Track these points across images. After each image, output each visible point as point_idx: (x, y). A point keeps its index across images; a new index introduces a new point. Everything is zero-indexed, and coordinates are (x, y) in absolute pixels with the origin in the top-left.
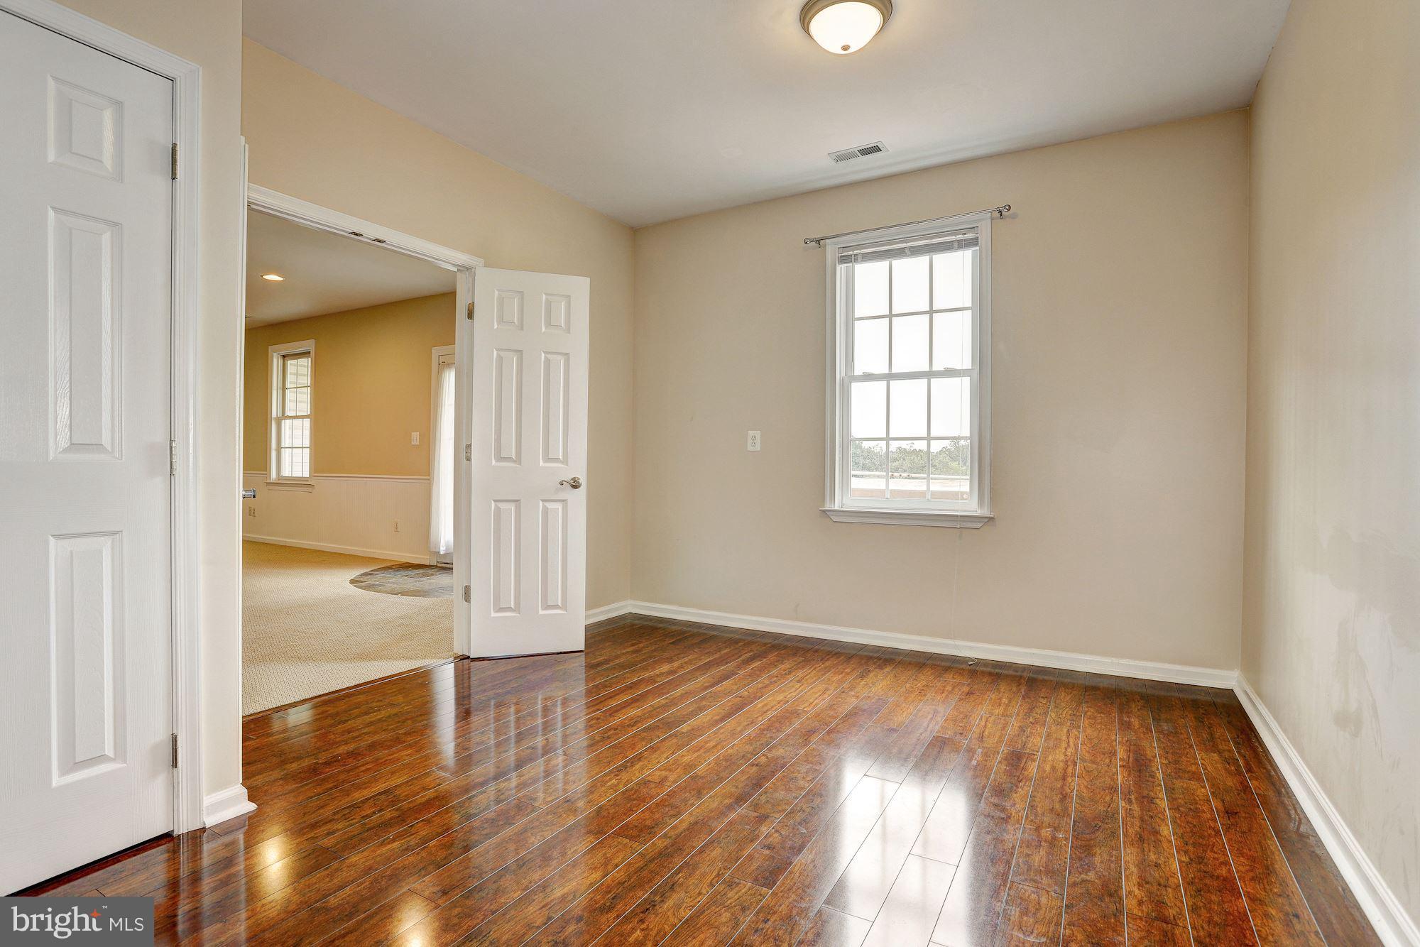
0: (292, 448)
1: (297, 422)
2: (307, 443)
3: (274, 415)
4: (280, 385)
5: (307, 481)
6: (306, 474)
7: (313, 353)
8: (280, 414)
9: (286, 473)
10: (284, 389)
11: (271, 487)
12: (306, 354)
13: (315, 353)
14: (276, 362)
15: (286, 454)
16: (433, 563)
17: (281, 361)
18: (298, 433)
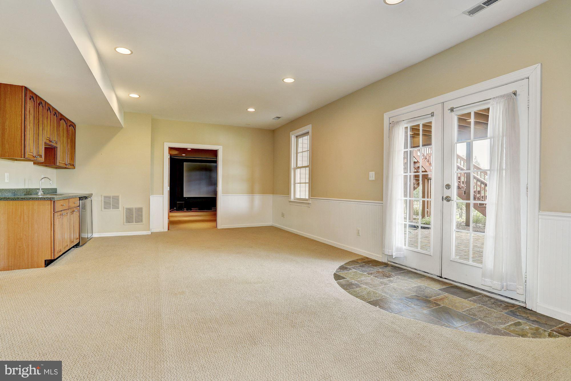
0: (300, 183)
1: (303, 170)
2: (307, 181)
3: (292, 167)
4: (295, 152)
5: (308, 201)
6: (307, 197)
7: (310, 133)
8: (295, 166)
9: (298, 196)
10: (297, 153)
11: (291, 203)
12: (307, 133)
13: (312, 132)
14: (293, 139)
15: (298, 186)
16: (385, 260)
17: (295, 139)
18: (303, 176)
